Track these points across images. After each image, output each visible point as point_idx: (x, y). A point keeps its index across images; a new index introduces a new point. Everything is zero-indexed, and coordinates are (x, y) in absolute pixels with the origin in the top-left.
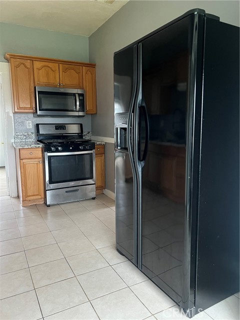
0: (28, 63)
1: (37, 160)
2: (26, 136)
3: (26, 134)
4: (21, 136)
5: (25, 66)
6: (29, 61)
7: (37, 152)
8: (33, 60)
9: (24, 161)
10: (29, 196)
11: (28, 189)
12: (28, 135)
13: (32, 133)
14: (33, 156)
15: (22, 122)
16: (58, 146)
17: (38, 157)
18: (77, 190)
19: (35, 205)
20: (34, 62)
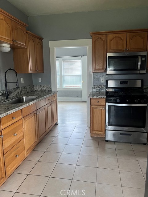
0: (104, 37)
1: (101, 107)
2: (100, 88)
3: (100, 86)
4: (97, 87)
5: (102, 40)
6: (104, 35)
7: (103, 101)
8: (107, 34)
9: (93, 106)
10: (95, 131)
11: (94, 125)
12: (101, 87)
13: (104, 86)
14: (99, 104)
15: (98, 78)
16: (117, 98)
17: (103, 105)
18: (130, 135)
19: (99, 137)
20: (108, 35)
